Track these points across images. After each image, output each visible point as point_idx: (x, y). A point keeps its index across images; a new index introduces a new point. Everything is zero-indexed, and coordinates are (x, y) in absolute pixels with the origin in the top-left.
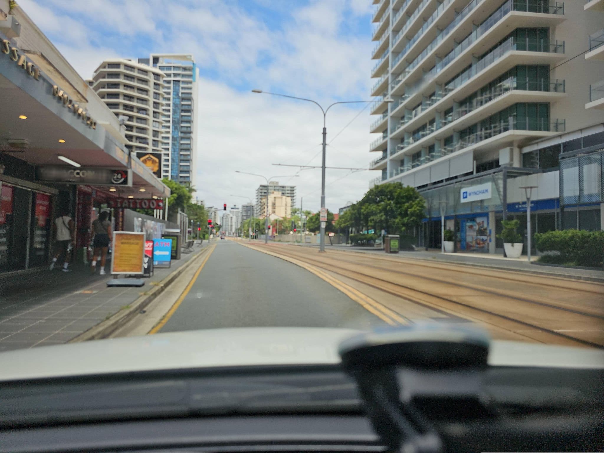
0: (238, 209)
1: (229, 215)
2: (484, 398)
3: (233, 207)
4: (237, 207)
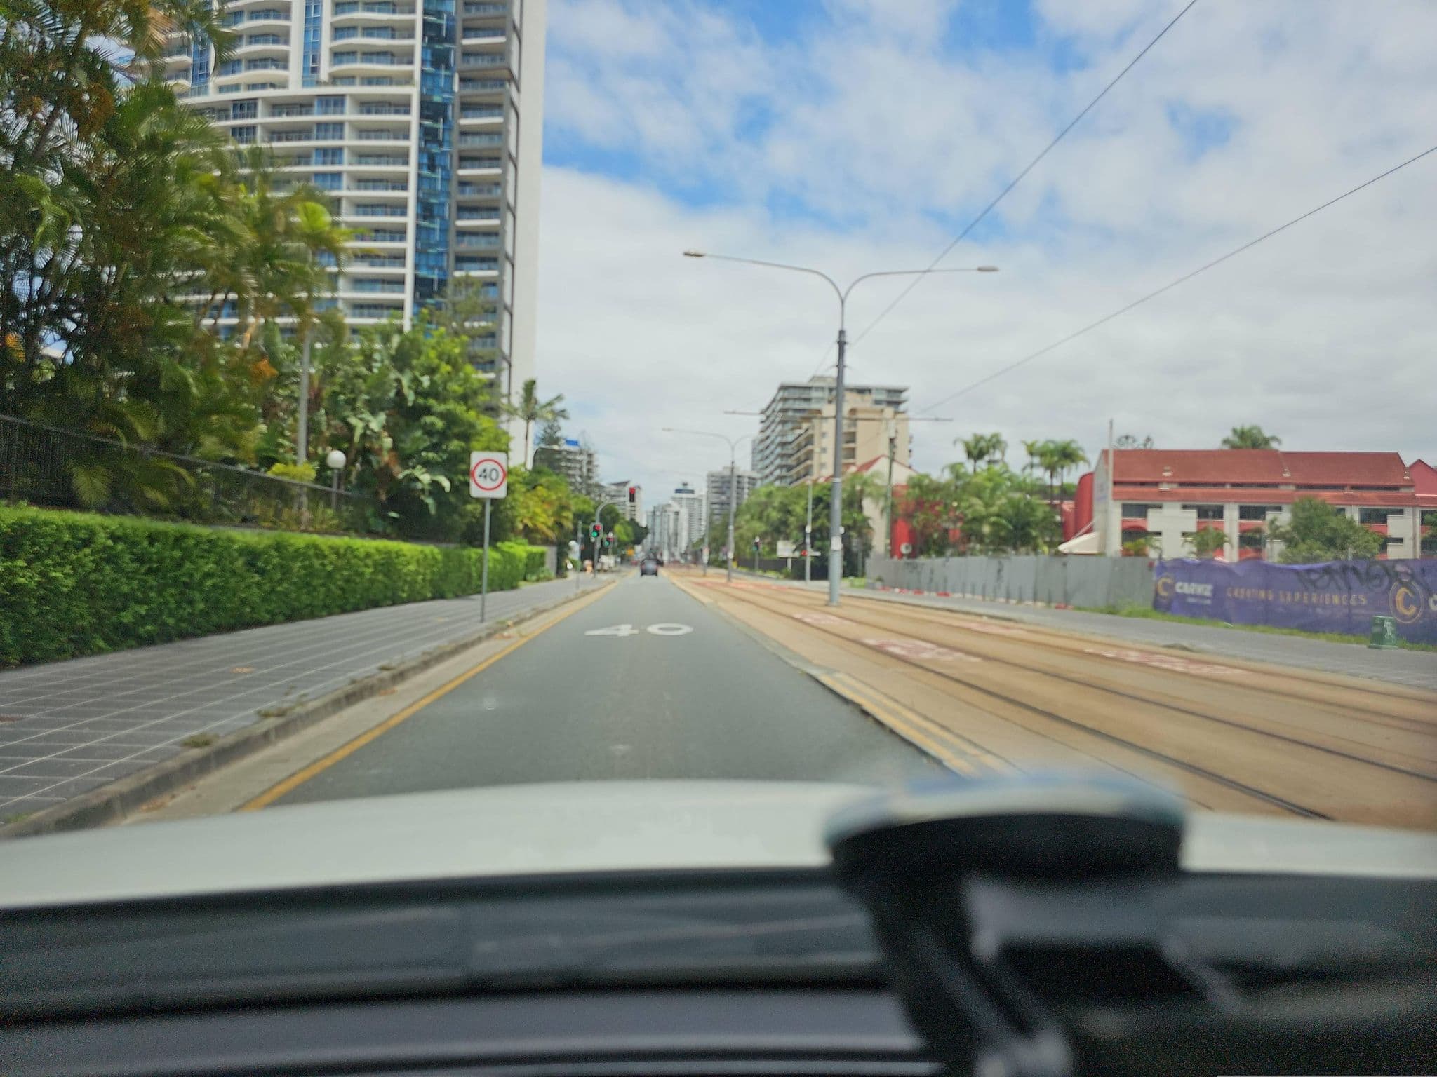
0: (692, 492)
1: (669, 505)
2: (1175, 949)
3: (681, 487)
4: (689, 487)
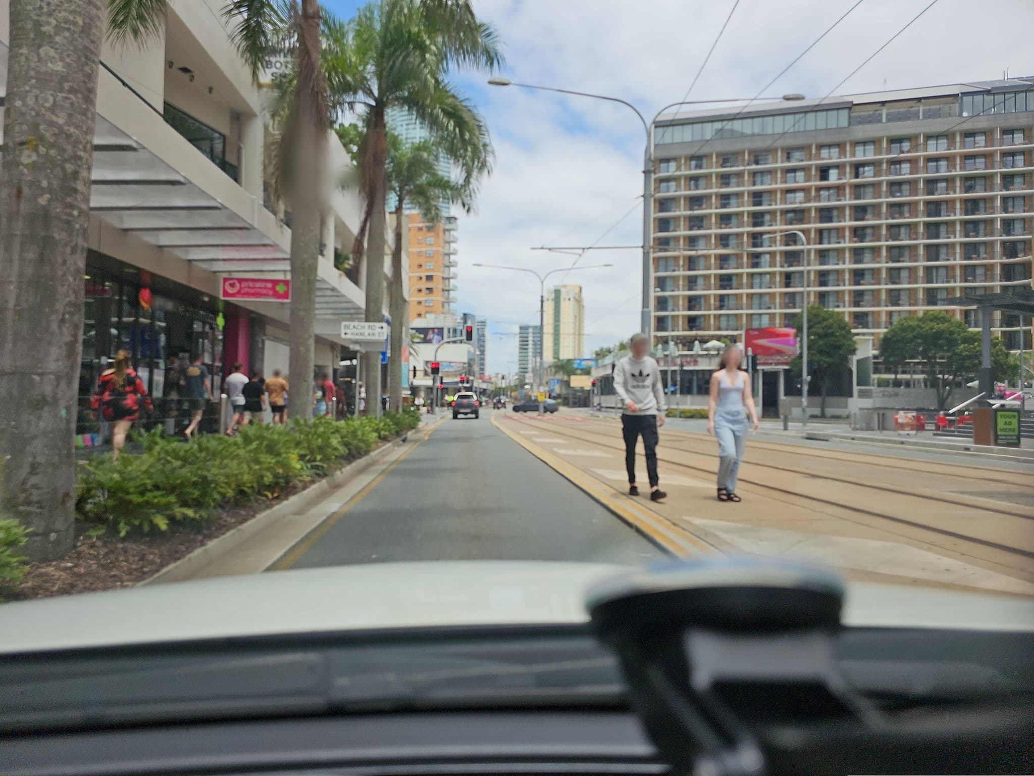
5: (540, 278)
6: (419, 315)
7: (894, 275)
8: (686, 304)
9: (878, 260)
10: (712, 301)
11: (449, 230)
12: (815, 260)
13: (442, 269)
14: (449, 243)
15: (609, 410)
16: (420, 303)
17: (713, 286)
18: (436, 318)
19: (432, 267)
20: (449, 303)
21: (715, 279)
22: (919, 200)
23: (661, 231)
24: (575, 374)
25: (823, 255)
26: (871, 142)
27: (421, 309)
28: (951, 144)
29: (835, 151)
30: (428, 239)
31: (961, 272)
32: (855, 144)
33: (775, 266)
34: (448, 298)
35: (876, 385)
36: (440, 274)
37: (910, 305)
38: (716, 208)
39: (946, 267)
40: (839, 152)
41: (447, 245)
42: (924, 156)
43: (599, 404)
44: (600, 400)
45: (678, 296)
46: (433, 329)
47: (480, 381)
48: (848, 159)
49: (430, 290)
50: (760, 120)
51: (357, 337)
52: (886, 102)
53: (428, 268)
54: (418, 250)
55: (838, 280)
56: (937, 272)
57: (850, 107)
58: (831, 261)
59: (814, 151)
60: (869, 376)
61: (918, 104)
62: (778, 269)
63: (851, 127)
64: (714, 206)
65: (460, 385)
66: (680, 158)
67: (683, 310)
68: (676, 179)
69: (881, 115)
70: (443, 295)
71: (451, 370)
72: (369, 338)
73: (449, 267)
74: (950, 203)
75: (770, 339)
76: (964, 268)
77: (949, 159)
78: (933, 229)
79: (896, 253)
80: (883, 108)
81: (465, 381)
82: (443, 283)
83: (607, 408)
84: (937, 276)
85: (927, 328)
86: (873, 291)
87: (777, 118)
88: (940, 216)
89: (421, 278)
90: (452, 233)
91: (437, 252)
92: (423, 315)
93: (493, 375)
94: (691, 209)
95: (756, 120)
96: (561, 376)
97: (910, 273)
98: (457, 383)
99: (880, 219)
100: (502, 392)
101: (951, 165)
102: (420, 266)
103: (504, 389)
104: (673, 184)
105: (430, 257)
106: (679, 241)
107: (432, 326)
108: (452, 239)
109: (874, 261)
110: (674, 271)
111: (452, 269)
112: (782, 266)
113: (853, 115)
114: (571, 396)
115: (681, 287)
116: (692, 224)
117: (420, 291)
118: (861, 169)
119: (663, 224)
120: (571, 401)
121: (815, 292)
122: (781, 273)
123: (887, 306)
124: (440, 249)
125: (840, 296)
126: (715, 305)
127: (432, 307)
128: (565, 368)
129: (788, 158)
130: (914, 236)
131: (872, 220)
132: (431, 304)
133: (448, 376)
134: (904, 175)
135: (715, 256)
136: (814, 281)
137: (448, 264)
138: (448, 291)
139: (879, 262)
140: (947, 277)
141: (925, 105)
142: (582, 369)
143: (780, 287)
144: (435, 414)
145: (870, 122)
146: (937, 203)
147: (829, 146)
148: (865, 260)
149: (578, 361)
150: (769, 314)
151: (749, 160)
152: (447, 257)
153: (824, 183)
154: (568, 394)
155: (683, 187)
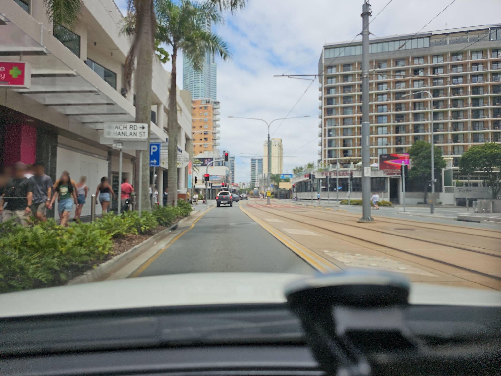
5: (267, 124)
6: (201, 152)
7: (455, 126)
8: (342, 143)
9: (446, 118)
10: (356, 142)
11: (215, 109)
12: (412, 118)
13: (212, 129)
14: (216, 115)
15: (302, 200)
16: (201, 146)
17: (356, 134)
18: (209, 153)
19: (207, 128)
20: (216, 146)
21: (358, 130)
22: (468, 86)
23: (328, 104)
24: (281, 182)
25: (416, 116)
26: (441, 55)
27: (202, 149)
28: (485, 55)
29: (422, 61)
30: (205, 113)
31: (491, 125)
32: (433, 56)
33: (390, 122)
34: (215, 143)
35: (455, 185)
36: (212, 131)
37: (464, 142)
38: (358, 92)
39: (483, 122)
40: (424, 61)
41: (215, 116)
42: (470, 62)
43: (296, 197)
44: (297, 195)
45: (338, 139)
46: (208, 159)
47: (232, 186)
48: (429, 64)
49: (206, 139)
50: (381, 44)
51: (119, 137)
52: (450, 33)
53: (205, 128)
54: (199, 119)
55: (424, 129)
56: (478, 124)
57: (430, 36)
58: (420, 119)
59: (410, 60)
60: (451, 181)
61: (467, 34)
62: (392, 124)
63: (431, 47)
64: (356, 91)
65: (222, 188)
66: (338, 66)
67: (341, 147)
68: (336, 76)
69: (446, 41)
70: (213, 142)
71: (217, 180)
72: (131, 137)
73: (216, 127)
74: (485, 87)
75: (392, 161)
76: (493, 122)
77: (484, 64)
78: (475, 101)
79: (456, 114)
80: (447, 37)
81: (224, 186)
82: (213, 135)
83: (301, 199)
84: (478, 127)
85: (489, 152)
86: (443, 135)
87: (390, 43)
88: (479, 94)
89: (201, 133)
90: (217, 110)
91: (210, 120)
92: (202, 152)
93: (238, 183)
94: (344, 92)
95: (379, 45)
96: (274, 183)
97: (463, 125)
98: (220, 187)
99: (447, 96)
100: (243, 192)
101: (485, 67)
102: (201, 127)
103: (244, 190)
104: (334, 80)
105: (206, 122)
106: (338, 109)
107: (207, 157)
108: (217, 113)
109: (444, 119)
110: (335, 125)
111: (217, 128)
112: (394, 122)
113: (432, 41)
114: (278, 193)
115: (339, 134)
116: (345, 100)
117: (201, 140)
118: (436, 70)
119: (329, 101)
120: (279, 196)
121: (412, 136)
122: (393, 126)
123: (451, 143)
124: (211, 118)
125: (426, 138)
126: (358, 143)
127: (207, 148)
128: (276, 179)
129: (397, 64)
130: (466, 105)
131: (443, 97)
132: (207, 147)
133: (215, 183)
134: (460, 72)
135: (358, 117)
136: (412, 130)
137: (215, 126)
138: (215, 140)
139: (447, 119)
140: (484, 127)
141: (470, 35)
142: (284, 179)
143: (393, 133)
144: (207, 204)
145: (440, 44)
146: (478, 87)
147: (419, 58)
148: (439, 119)
149: (282, 175)
150: (387, 148)
151: (375, 66)
152: (214, 122)
153: (416, 77)
154: (277, 192)
155: (340, 81)
